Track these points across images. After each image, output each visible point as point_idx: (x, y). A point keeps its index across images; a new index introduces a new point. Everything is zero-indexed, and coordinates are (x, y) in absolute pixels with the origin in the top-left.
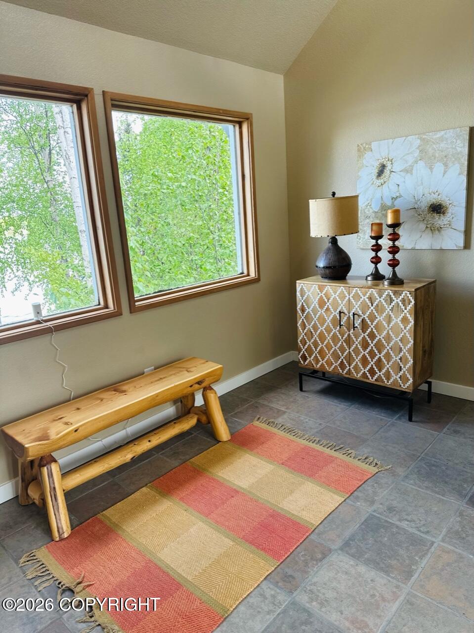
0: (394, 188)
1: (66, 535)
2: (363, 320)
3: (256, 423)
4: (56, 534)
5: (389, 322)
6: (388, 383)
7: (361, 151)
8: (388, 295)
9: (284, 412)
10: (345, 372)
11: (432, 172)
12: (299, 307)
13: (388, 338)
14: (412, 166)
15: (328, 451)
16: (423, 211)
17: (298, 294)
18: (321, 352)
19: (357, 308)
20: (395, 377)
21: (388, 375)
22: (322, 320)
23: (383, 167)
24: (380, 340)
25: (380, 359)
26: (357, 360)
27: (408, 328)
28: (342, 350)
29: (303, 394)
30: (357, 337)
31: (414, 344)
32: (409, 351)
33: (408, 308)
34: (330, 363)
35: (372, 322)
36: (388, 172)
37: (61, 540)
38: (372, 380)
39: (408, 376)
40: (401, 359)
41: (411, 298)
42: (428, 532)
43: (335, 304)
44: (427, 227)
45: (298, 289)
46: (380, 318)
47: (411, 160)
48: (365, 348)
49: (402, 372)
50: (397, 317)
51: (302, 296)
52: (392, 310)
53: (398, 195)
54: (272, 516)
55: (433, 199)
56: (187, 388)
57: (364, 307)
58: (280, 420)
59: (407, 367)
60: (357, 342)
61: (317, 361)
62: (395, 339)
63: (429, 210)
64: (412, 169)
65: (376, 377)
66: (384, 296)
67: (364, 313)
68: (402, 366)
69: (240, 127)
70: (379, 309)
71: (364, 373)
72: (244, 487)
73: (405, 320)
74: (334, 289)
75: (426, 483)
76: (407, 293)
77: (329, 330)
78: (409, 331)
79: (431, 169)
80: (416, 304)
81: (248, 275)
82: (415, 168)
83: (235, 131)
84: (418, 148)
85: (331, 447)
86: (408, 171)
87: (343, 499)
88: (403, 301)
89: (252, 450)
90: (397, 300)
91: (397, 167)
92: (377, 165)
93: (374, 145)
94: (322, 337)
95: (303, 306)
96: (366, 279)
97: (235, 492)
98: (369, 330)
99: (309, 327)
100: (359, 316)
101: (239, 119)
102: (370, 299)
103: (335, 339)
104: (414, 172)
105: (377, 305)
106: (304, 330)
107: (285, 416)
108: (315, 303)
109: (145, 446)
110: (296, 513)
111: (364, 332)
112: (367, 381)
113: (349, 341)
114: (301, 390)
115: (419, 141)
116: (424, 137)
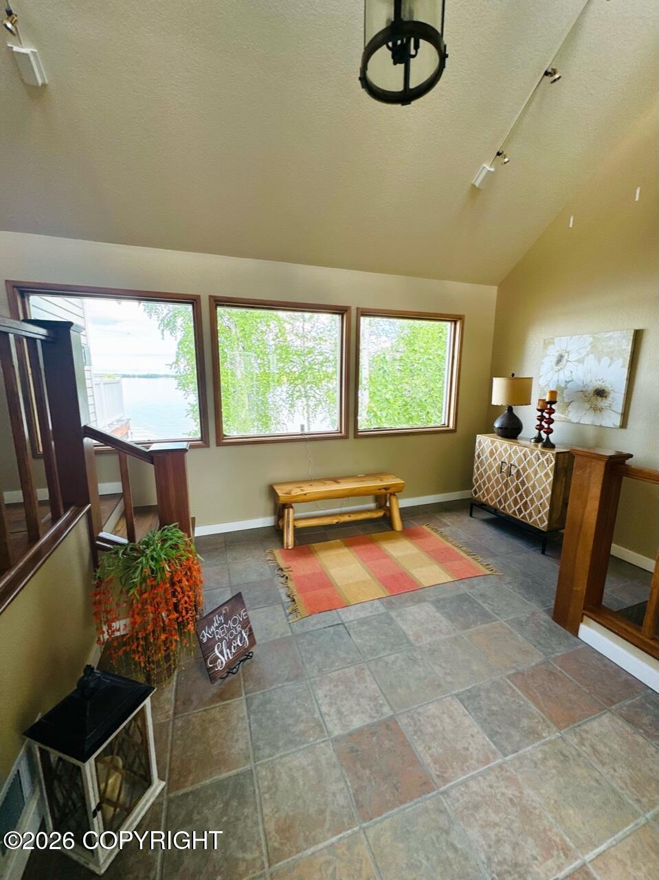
0: (568, 374)
1: (290, 548)
2: (518, 471)
3: (424, 527)
4: (285, 545)
5: (536, 475)
6: (530, 522)
7: (546, 344)
8: (537, 454)
9: (449, 526)
10: (501, 507)
11: (599, 364)
12: (476, 454)
13: (534, 487)
14: (584, 358)
15: (463, 554)
16: (589, 394)
17: (477, 444)
18: (487, 490)
19: (514, 461)
20: (535, 517)
21: (530, 515)
22: (490, 466)
23: (561, 357)
24: (528, 487)
25: (526, 502)
26: (511, 500)
27: (548, 481)
28: (501, 490)
29: (472, 519)
30: (512, 483)
31: (552, 494)
32: (547, 499)
33: (550, 466)
34: (492, 499)
35: (524, 472)
36: (565, 361)
37: (287, 549)
38: (519, 517)
39: (545, 518)
40: (541, 504)
41: (553, 459)
42: (498, 614)
43: (501, 456)
44: (591, 407)
45: (477, 441)
46: (530, 471)
47: (584, 352)
48: (517, 492)
49: (540, 515)
50: (542, 472)
51: (480, 446)
52: (539, 465)
53: (570, 379)
54: (401, 574)
55: (598, 385)
57: (520, 461)
58: (442, 530)
59: (545, 511)
60: (512, 487)
61: (484, 497)
62: (539, 489)
63: (594, 395)
64: (584, 360)
65: (522, 515)
66: (534, 454)
67: (519, 465)
68: (541, 510)
69: (455, 324)
70: (530, 464)
71: (514, 511)
72: (394, 555)
73: (547, 475)
74: (502, 445)
75: (521, 591)
76: (550, 454)
77: (494, 475)
78: (549, 484)
79: (599, 361)
80: (556, 464)
81: (448, 426)
82: (586, 360)
83: (451, 327)
84: (590, 344)
85: (466, 553)
86: (581, 361)
87: (452, 580)
88: (547, 460)
89: (412, 539)
90: (543, 459)
91: (573, 357)
92: (557, 354)
93: (556, 340)
94: (489, 479)
95: (479, 453)
96: (530, 441)
97: (387, 556)
98: (522, 478)
99: (481, 470)
100: (516, 467)
101: (454, 319)
102: (524, 455)
103: (497, 481)
104: (585, 362)
105: (529, 461)
106: (478, 471)
107: (448, 528)
108: (487, 453)
109: (346, 518)
110: (417, 577)
111: (518, 479)
112: (516, 517)
113: (506, 485)
114: (471, 515)
115: (591, 339)
116: (596, 336)
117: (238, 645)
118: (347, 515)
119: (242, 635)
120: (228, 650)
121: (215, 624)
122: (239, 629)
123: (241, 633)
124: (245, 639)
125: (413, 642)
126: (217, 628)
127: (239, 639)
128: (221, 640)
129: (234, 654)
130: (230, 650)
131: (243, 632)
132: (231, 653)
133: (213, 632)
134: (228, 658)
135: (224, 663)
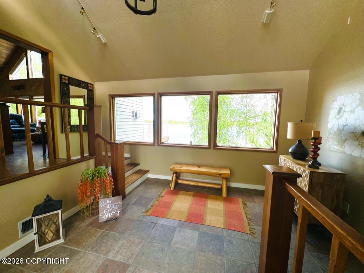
0: (344, 120)
8: (302, 171)
14: (355, 109)
16: (358, 135)
23: (341, 109)
36: (343, 112)
44: (359, 144)
47: (355, 105)
53: (346, 124)
56: (215, 174)
63: (361, 135)
64: (355, 111)
66: (300, 171)
69: (278, 94)
72: (208, 207)
74: (288, 162)
80: (311, 179)
81: (273, 149)
83: (275, 96)
84: (359, 99)
85: (248, 218)
86: (353, 111)
87: (223, 228)
91: (348, 109)
92: (338, 107)
93: (338, 98)
97: (204, 206)
101: (276, 91)
115: (360, 95)
117: (114, 213)
118: (202, 183)
119: (117, 211)
120: (109, 214)
121: (107, 203)
122: (116, 208)
123: (117, 210)
124: (118, 212)
125: (172, 243)
126: (107, 204)
127: (115, 211)
128: (108, 209)
129: (111, 216)
130: (110, 214)
131: (118, 210)
132: (110, 215)
133: (106, 205)
134: (109, 216)
135: (106, 217)
